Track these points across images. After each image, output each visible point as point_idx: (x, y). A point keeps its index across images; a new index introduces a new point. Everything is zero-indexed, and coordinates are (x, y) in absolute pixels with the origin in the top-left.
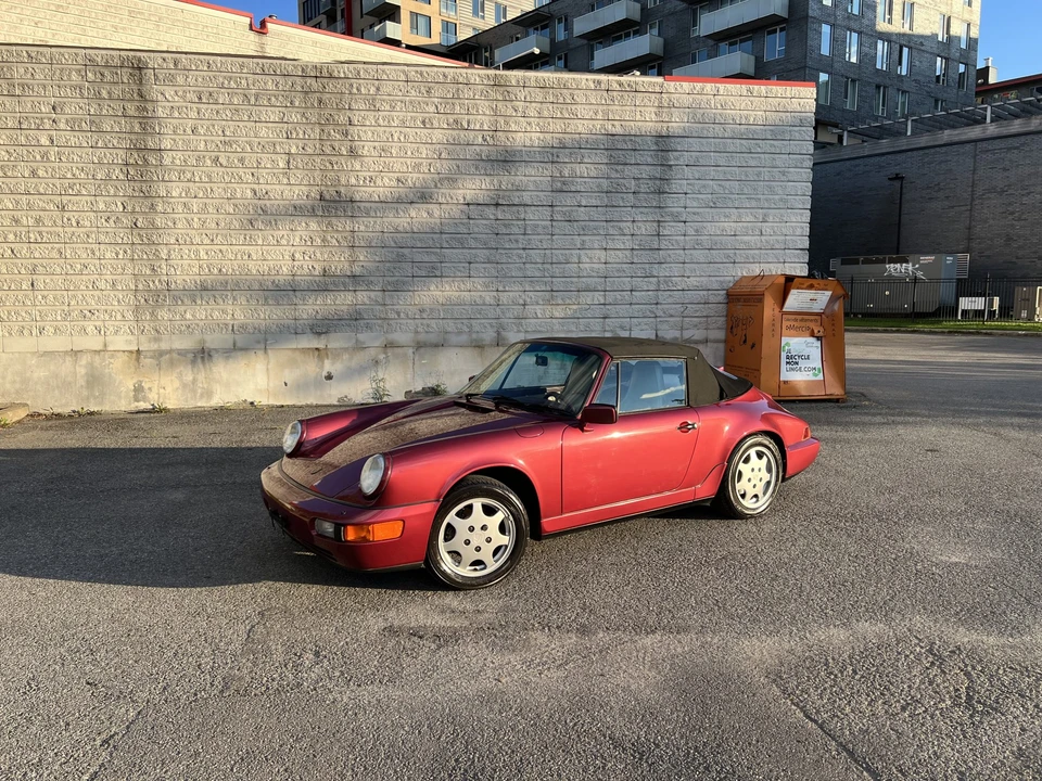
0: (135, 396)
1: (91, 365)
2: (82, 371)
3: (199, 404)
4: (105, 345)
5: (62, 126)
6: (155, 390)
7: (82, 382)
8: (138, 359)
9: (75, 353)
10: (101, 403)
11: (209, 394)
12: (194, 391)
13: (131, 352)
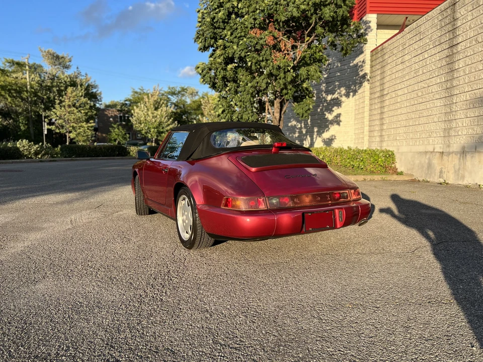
0: (440, 175)
1: (429, 158)
2: (427, 161)
3: (460, 183)
4: (434, 149)
5: (431, 46)
6: (446, 173)
7: (426, 166)
8: (442, 156)
9: (426, 153)
10: (430, 178)
11: (463, 177)
12: (458, 175)
13: (440, 152)
